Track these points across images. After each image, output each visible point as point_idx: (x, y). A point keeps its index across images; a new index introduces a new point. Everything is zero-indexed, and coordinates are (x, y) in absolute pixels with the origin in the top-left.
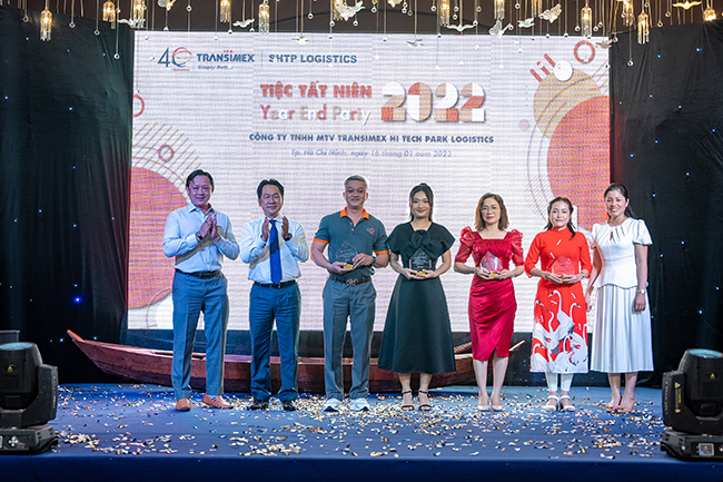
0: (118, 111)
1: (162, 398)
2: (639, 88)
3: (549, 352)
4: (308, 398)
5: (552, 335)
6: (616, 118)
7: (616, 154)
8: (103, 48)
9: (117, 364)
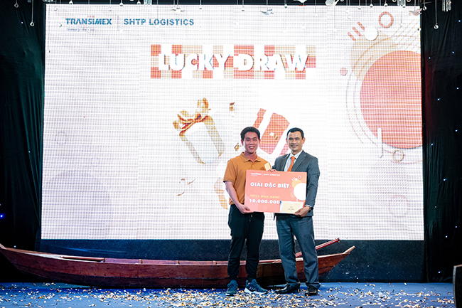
0: (33, 67)
2: (444, 46)
4: (184, 292)
6: (426, 70)
7: (427, 99)
8: (22, 18)
9: (32, 267)
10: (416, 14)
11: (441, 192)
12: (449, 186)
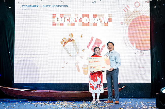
0: (11, 23)
1: (23, 102)
2: (158, 14)
3: (94, 87)
5: (95, 83)
7: (152, 33)
8: (6, 5)
9: (10, 93)
10: (148, 2)
11: (157, 66)
12: (160, 64)
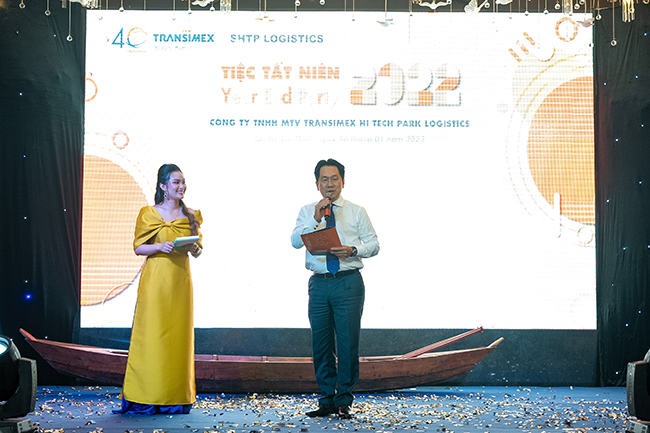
0: (70, 96)
2: (624, 68)
6: (601, 100)
7: (601, 139)
8: (54, 29)
9: (72, 364)
10: (586, 24)
11: (620, 265)
12: (631, 257)
